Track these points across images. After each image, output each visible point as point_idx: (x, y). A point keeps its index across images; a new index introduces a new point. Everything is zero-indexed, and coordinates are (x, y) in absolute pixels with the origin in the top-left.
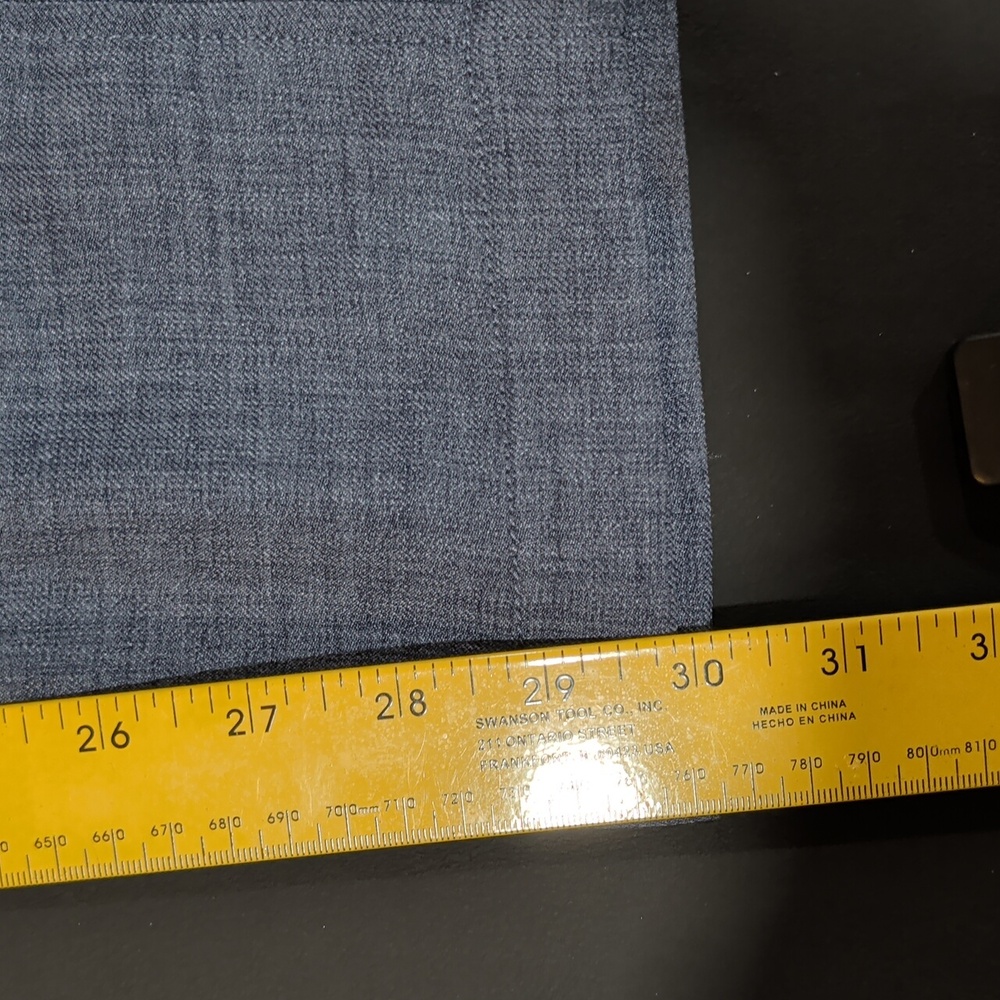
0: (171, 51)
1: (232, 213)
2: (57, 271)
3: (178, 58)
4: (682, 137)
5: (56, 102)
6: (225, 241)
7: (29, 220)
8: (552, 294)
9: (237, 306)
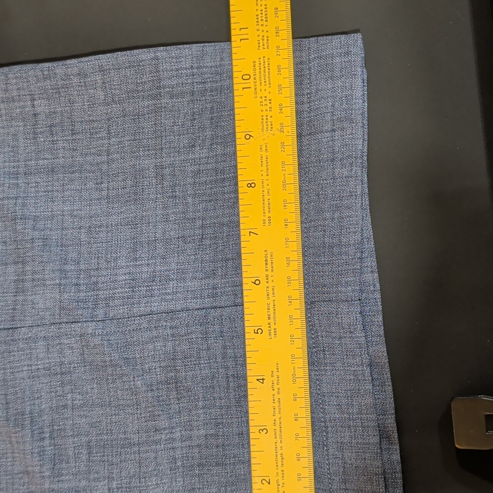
0: (214, 325)
1: (234, 374)
2: (178, 400)
3: (217, 327)
4: (385, 349)
5: (179, 344)
6: (232, 384)
7: (170, 383)
8: (340, 398)
9: (236, 406)
